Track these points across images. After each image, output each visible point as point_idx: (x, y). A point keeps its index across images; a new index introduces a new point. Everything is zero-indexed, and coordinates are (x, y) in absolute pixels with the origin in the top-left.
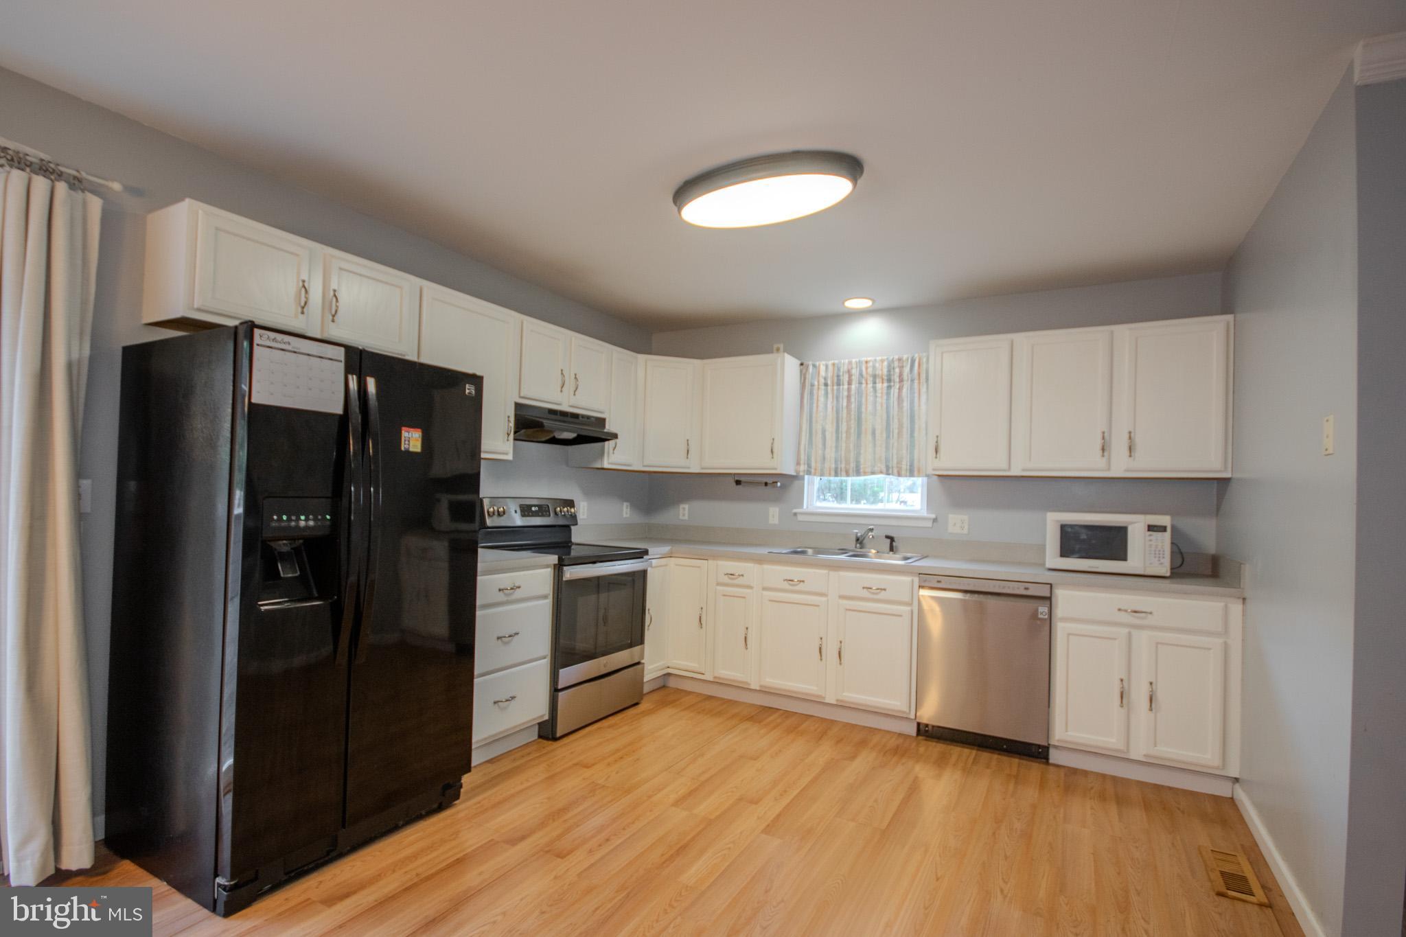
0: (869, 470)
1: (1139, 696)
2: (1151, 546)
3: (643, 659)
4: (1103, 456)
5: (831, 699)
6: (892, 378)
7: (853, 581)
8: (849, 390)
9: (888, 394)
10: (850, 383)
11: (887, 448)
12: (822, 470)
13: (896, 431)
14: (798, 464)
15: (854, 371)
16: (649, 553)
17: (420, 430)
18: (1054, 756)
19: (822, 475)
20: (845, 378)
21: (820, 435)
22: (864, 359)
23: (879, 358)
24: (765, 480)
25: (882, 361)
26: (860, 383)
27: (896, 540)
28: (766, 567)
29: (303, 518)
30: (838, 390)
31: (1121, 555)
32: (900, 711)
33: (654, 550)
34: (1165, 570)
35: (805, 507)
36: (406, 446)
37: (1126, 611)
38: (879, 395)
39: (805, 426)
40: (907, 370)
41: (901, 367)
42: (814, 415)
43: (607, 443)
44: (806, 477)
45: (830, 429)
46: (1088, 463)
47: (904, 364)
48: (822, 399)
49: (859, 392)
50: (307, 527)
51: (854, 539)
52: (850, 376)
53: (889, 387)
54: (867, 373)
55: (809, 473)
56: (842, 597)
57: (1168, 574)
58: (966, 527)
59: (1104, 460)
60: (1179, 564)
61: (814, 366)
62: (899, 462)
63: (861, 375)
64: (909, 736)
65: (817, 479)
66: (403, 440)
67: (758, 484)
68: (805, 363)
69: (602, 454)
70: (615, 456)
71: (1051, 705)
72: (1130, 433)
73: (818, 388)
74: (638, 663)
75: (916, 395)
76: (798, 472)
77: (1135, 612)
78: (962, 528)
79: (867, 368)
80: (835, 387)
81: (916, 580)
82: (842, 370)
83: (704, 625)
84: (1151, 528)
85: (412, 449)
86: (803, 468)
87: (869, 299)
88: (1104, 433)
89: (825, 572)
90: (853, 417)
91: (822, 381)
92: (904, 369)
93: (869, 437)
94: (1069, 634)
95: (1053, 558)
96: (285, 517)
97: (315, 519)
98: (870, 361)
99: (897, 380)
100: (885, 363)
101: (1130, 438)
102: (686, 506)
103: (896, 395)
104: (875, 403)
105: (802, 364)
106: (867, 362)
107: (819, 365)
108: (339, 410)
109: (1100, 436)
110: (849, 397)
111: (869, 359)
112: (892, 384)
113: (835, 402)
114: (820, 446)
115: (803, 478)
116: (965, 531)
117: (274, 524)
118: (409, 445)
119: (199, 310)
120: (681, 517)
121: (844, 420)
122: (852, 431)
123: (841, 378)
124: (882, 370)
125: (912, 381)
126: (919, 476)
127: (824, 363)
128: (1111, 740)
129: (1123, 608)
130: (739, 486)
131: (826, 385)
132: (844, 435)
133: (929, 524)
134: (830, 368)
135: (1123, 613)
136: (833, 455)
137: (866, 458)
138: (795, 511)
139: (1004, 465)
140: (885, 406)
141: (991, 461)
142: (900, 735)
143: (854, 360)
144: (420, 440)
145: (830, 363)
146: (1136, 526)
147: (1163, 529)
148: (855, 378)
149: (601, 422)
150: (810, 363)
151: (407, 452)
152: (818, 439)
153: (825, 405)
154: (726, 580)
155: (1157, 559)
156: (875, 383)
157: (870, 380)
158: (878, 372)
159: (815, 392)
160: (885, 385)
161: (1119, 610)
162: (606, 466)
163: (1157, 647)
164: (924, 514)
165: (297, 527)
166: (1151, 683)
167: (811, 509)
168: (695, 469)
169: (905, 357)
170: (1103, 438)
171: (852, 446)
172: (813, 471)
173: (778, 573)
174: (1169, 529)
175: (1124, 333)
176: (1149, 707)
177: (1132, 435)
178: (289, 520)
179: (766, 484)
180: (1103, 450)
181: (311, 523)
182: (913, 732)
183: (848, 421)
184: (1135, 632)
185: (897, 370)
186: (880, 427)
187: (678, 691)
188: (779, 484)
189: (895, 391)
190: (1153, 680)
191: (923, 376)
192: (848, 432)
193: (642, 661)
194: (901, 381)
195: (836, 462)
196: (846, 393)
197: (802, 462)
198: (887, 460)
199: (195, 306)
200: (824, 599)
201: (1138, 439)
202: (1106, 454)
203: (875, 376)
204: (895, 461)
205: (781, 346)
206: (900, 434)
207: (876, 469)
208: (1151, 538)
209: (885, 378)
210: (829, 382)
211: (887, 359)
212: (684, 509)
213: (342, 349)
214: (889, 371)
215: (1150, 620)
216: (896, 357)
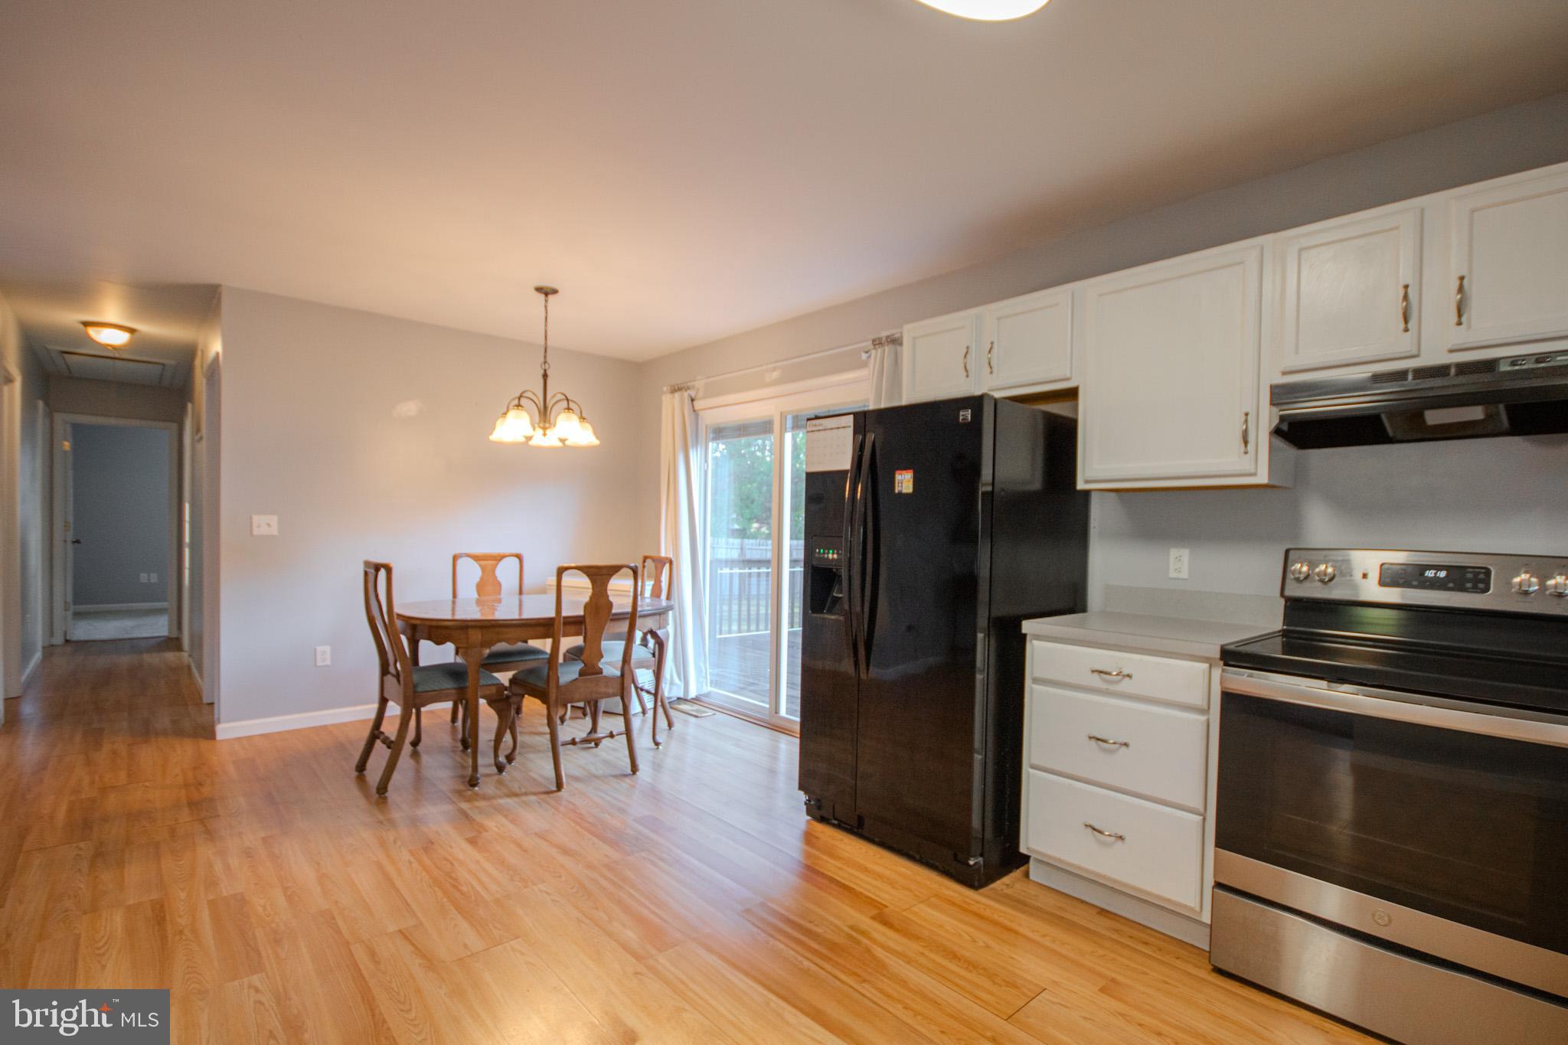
17: (912, 471)
29: (831, 551)
36: (900, 488)
50: (833, 559)
66: (897, 484)
85: (905, 491)
96: (822, 551)
97: (838, 554)
117: (817, 555)
118: (902, 486)
144: (912, 480)
151: (900, 493)
165: (828, 558)
178: (824, 553)
181: (835, 556)
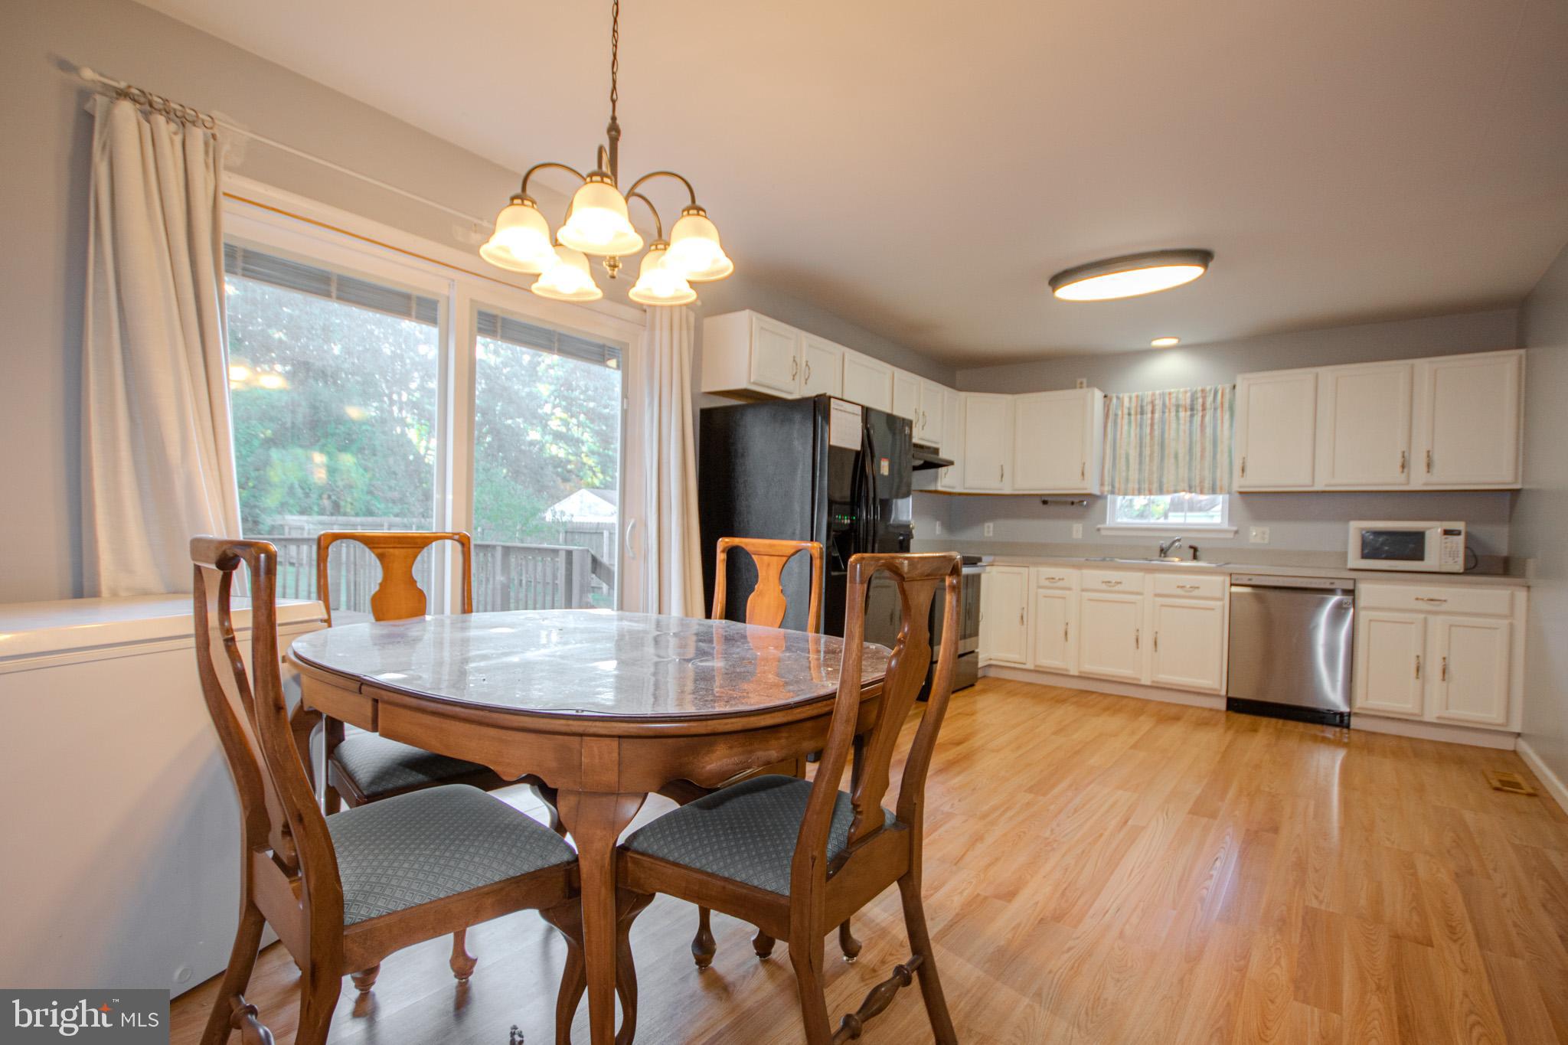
0: (1172, 489)
1: (1434, 669)
2: (1446, 547)
3: (977, 647)
4: (1403, 472)
5: (1146, 680)
6: (1195, 408)
7: (1167, 582)
8: (1152, 419)
9: (1191, 422)
10: (1153, 412)
11: (1190, 469)
12: (1126, 489)
13: (1199, 454)
14: (1102, 484)
15: (1157, 402)
16: (983, 560)
18: (1355, 723)
19: (1125, 494)
20: (1149, 408)
21: (1123, 460)
22: (1167, 391)
23: (1182, 390)
24: (1070, 499)
25: (1186, 392)
26: (1164, 412)
27: (1199, 549)
28: (1085, 572)
30: (1142, 419)
31: (1419, 556)
32: (1211, 689)
33: (986, 559)
34: (1459, 567)
35: (1108, 522)
37: (1422, 599)
38: (1182, 422)
39: (1109, 451)
40: (1210, 399)
41: (1204, 398)
42: (1118, 441)
43: (940, 469)
44: (1109, 496)
45: (1133, 454)
46: (1389, 478)
47: (1208, 394)
48: (1125, 428)
49: (1163, 421)
51: (1158, 550)
52: (1153, 406)
53: (1192, 416)
54: (1170, 403)
55: (1113, 492)
56: (1157, 595)
57: (1462, 571)
58: (1267, 536)
59: (1404, 475)
60: (1472, 565)
61: (1118, 398)
62: (1202, 481)
63: (1164, 405)
64: (1218, 711)
65: (1120, 498)
67: (1065, 503)
68: (1109, 395)
69: (936, 479)
70: (947, 480)
71: (1354, 680)
72: (1428, 452)
73: (1122, 417)
74: (973, 652)
75: (1219, 422)
76: (1102, 492)
77: (1432, 600)
78: (1263, 539)
79: (1170, 399)
80: (1139, 417)
81: (1228, 579)
82: (1145, 401)
83: (1025, 622)
84: (1447, 532)
86: (1107, 488)
87: (1175, 338)
88: (1404, 452)
89: (1140, 574)
90: (1156, 442)
91: (1126, 411)
92: (1207, 399)
93: (1172, 460)
94: (1370, 621)
95: (1354, 560)
98: (1173, 393)
99: (1200, 408)
100: (1189, 394)
101: (1428, 456)
102: (991, 525)
103: (1199, 423)
104: (1178, 430)
105: (1105, 396)
106: (1170, 394)
107: (1123, 398)
108: (859, 448)
109: (1400, 455)
110: (1152, 425)
111: (1172, 390)
112: (1195, 412)
113: (1138, 429)
114: (1124, 468)
115: (1105, 498)
116: (1266, 541)
119: (755, 383)
120: (986, 534)
121: (1148, 445)
122: (1156, 455)
123: (1145, 408)
124: (1185, 399)
125: (1215, 409)
126: (1221, 493)
127: (1128, 394)
128: (1406, 706)
129: (1420, 597)
130: (1045, 506)
131: (1129, 414)
132: (1147, 459)
133: (1231, 536)
134: (1134, 399)
135: (1420, 602)
136: (1137, 476)
137: (1169, 478)
138: (1099, 526)
139: (1308, 481)
140: (1188, 432)
141: (1296, 478)
142: (1211, 710)
143: (1157, 392)
145: (1134, 395)
146: (1433, 531)
147: (1459, 533)
148: (1158, 408)
149: (936, 451)
150: (1114, 395)
152: (1121, 463)
153: (1128, 433)
154: (1047, 583)
155: (1451, 558)
156: (1177, 411)
157: (1173, 410)
158: (1182, 402)
159: (1119, 421)
160: (1189, 413)
161: (1417, 599)
162: (940, 488)
163: (1450, 629)
164: (1226, 526)
166: (1444, 658)
167: (1112, 525)
168: (1007, 490)
169: (1208, 388)
170: (1403, 457)
171: (1155, 468)
172: (1116, 490)
173: (1095, 576)
174: (1463, 533)
175: (1424, 366)
176: (1441, 678)
177: (1431, 453)
179: (1073, 503)
180: (1403, 466)
182: (1222, 705)
183: (1152, 446)
184: (1431, 618)
185: (1200, 401)
186: (1182, 451)
187: (998, 679)
188: (1085, 503)
189: (1197, 419)
190: (1445, 655)
191: (1226, 405)
192: (1151, 455)
193: (976, 651)
194: (1204, 409)
195: (1139, 483)
196: (1149, 422)
197: (1106, 483)
198: (1190, 480)
199: (752, 380)
200: (1139, 597)
201: (1436, 457)
202: (1406, 470)
203: (1178, 406)
204: (1198, 481)
205: (1085, 381)
206: (1202, 456)
207: (1179, 488)
208: (1447, 541)
209: (1188, 407)
210: (1133, 412)
211: (1190, 390)
212: (989, 527)
213: (860, 408)
214: (1192, 401)
215: (1444, 607)
216: (1199, 388)
